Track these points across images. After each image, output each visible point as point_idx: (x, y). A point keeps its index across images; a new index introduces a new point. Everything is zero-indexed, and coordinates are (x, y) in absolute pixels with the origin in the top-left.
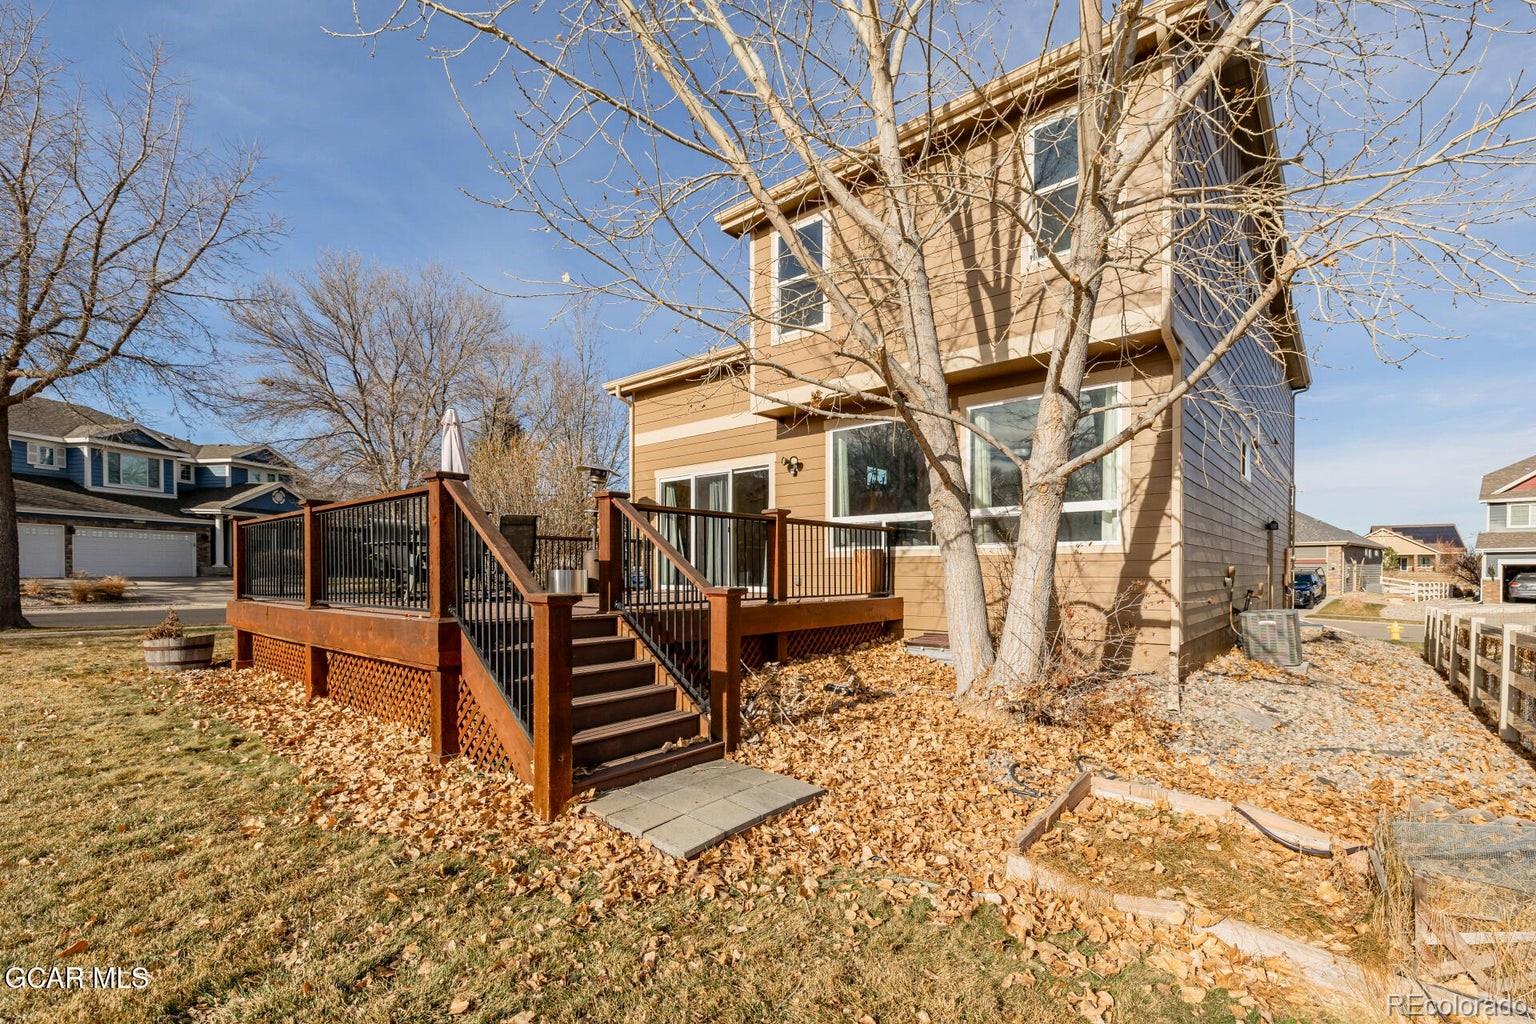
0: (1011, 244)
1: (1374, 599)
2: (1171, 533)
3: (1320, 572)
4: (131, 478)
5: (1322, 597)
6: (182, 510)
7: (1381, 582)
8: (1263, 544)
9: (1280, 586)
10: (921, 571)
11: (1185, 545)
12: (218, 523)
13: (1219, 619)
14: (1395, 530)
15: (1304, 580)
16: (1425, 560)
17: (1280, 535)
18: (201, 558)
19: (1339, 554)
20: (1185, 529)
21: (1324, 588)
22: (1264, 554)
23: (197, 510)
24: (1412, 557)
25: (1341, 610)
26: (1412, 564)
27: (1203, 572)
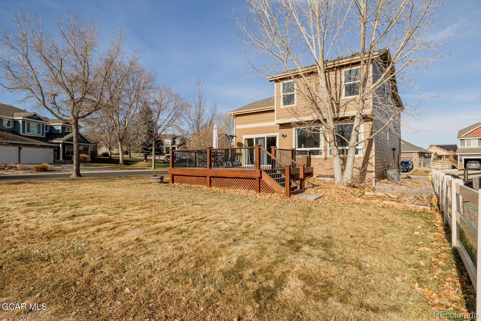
0: (340, 93)
1: (428, 169)
2: (373, 153)
3: (411, 161)
4: (33, 131)
5: (412, 169)
6: (49, 141)
7: (431, 164)
8: (392, 154)
9: (397, 165)
10: (318, 161)
11: (375, 156)
12: (61, 145)
13: (382, 172)
14: (438, 146)
15: (407, 163)
16: (447, 156)
17: (397, 152)
18: (54, 157)
19: (417, 155)
20: (375, 152)
21: (413, 166)
22: (392, 156)
23: (54, 141)
24: (443, 155)
25: (417, 173)
26: (443, 158)
27: (379, 161)
